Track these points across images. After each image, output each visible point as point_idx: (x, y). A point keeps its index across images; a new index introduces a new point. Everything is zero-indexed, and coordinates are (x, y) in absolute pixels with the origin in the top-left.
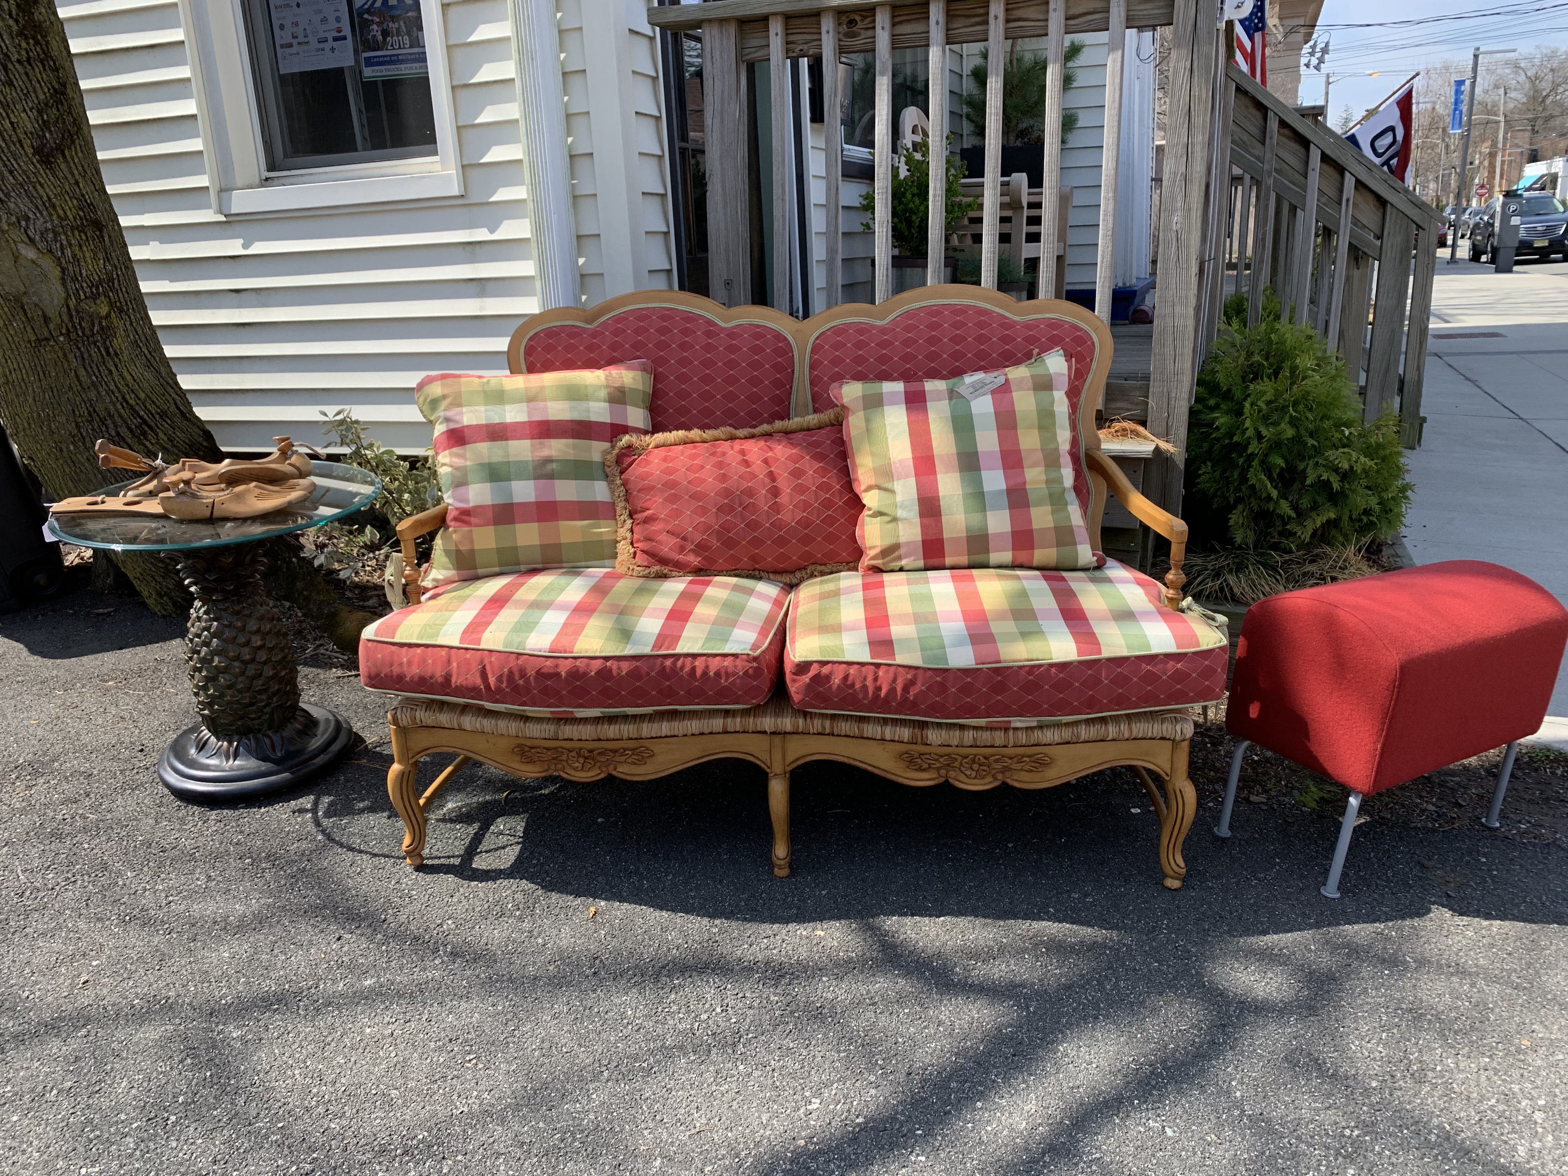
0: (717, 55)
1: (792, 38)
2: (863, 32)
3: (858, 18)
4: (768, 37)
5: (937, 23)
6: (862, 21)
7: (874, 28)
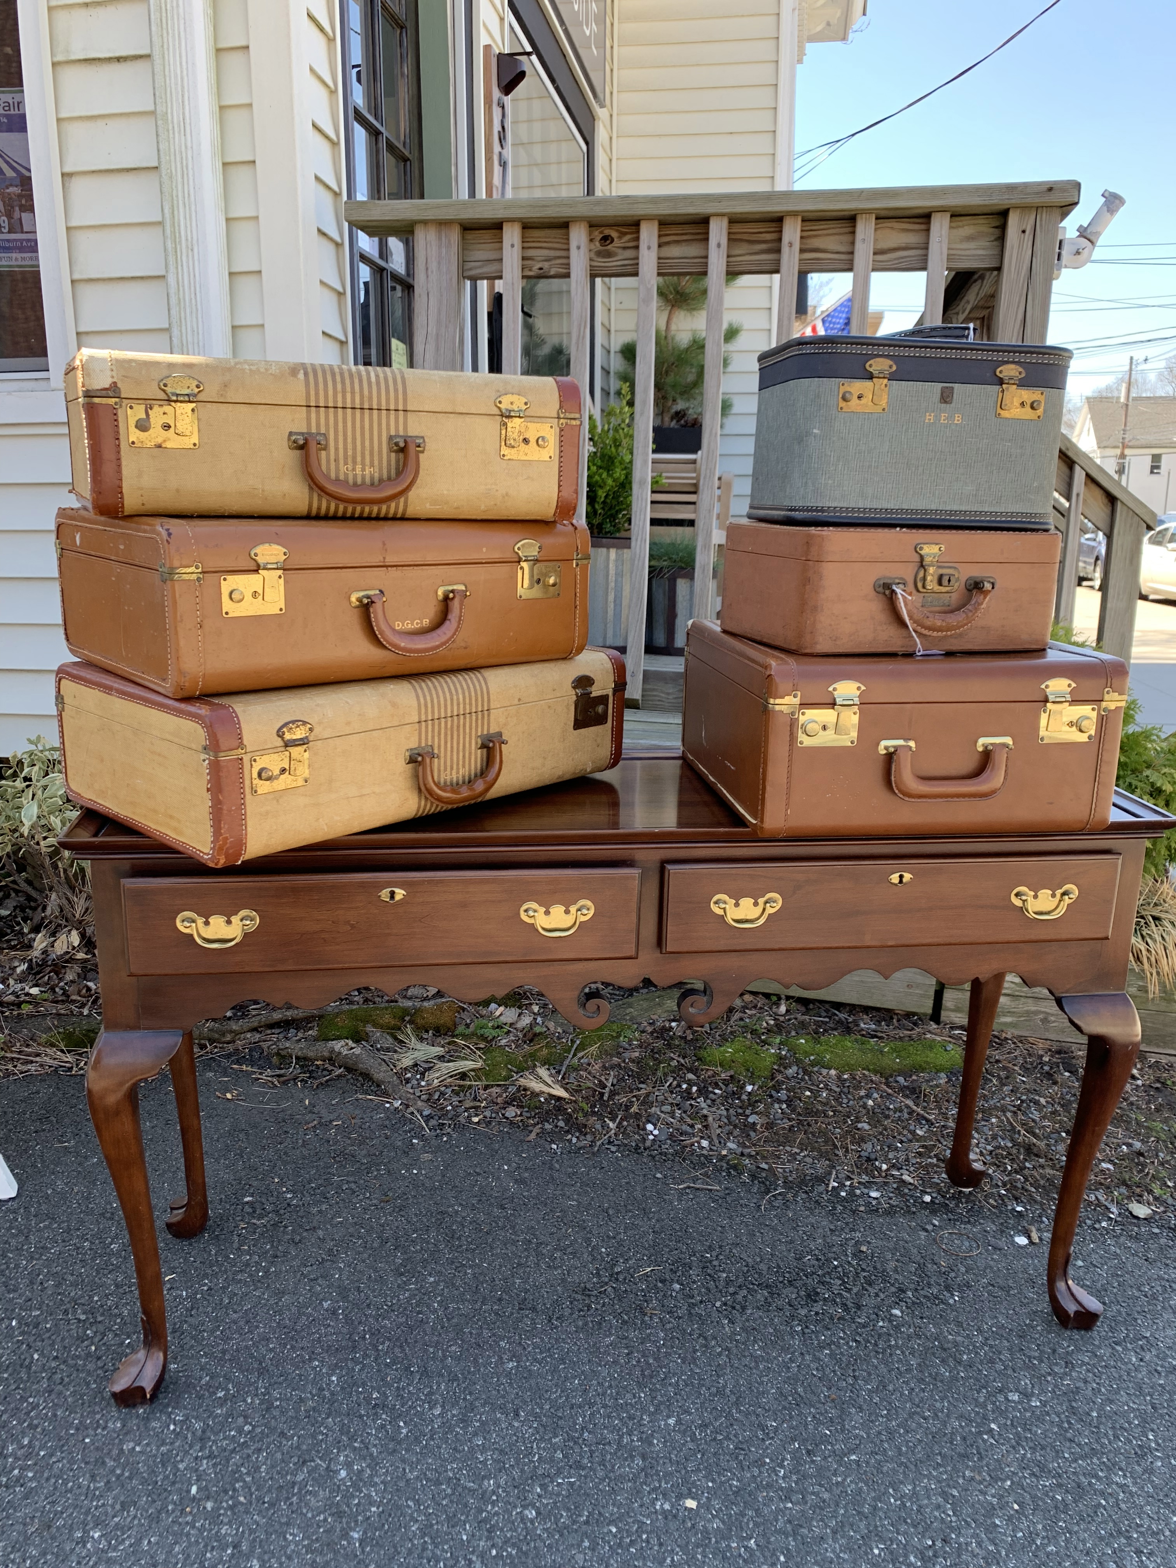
0: (433, 266)
1: (530, 253)
2: (620, 251)
3: (614, 234)
4: (501, 249)
5: (719, 245)
6: (620, 238)
7: (637, 247)
